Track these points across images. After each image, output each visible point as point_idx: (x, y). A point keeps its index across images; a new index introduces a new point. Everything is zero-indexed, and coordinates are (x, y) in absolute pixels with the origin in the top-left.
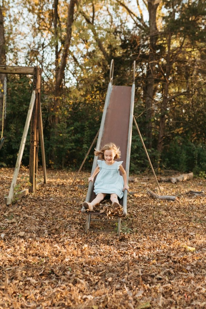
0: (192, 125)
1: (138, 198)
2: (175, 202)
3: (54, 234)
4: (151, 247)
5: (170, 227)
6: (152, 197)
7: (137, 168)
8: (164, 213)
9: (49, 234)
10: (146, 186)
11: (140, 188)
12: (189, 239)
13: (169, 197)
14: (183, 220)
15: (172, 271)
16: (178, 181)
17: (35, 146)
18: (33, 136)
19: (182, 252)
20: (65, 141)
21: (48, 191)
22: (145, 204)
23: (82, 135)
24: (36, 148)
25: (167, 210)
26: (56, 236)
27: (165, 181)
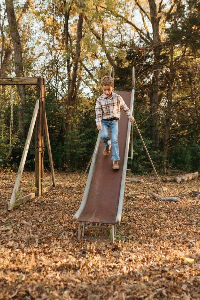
0: (196, 127)
1: (140, 200)
2: (177, 204)
3: (44, 243)
4: (144, 259)
5: (169, 232)
6: (154, 198)
7: (144, 169)
8: (164, 216)
9: (39, 243)
10: (151, 187)
11: (144, 189)
12: (188, 248)
13: (171, 198)
14: (183, 224)
15: (164, 292)
16: (183, 180)
17: (41, 152)
18: (38, 142)
19: (179, 264)
20: (77, 146)
21: (55, 194)
22: (147, 206)
23: (93, 140)
24: (42, 154)
25: (168, 212)
26: (46, 245)
27: (170, 181)
